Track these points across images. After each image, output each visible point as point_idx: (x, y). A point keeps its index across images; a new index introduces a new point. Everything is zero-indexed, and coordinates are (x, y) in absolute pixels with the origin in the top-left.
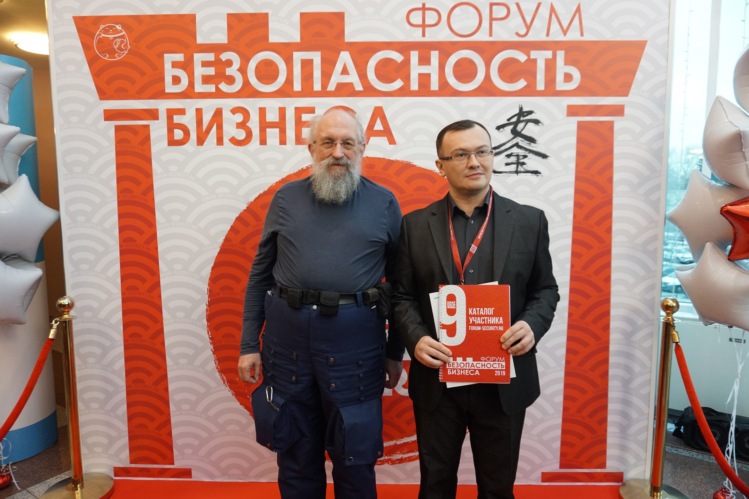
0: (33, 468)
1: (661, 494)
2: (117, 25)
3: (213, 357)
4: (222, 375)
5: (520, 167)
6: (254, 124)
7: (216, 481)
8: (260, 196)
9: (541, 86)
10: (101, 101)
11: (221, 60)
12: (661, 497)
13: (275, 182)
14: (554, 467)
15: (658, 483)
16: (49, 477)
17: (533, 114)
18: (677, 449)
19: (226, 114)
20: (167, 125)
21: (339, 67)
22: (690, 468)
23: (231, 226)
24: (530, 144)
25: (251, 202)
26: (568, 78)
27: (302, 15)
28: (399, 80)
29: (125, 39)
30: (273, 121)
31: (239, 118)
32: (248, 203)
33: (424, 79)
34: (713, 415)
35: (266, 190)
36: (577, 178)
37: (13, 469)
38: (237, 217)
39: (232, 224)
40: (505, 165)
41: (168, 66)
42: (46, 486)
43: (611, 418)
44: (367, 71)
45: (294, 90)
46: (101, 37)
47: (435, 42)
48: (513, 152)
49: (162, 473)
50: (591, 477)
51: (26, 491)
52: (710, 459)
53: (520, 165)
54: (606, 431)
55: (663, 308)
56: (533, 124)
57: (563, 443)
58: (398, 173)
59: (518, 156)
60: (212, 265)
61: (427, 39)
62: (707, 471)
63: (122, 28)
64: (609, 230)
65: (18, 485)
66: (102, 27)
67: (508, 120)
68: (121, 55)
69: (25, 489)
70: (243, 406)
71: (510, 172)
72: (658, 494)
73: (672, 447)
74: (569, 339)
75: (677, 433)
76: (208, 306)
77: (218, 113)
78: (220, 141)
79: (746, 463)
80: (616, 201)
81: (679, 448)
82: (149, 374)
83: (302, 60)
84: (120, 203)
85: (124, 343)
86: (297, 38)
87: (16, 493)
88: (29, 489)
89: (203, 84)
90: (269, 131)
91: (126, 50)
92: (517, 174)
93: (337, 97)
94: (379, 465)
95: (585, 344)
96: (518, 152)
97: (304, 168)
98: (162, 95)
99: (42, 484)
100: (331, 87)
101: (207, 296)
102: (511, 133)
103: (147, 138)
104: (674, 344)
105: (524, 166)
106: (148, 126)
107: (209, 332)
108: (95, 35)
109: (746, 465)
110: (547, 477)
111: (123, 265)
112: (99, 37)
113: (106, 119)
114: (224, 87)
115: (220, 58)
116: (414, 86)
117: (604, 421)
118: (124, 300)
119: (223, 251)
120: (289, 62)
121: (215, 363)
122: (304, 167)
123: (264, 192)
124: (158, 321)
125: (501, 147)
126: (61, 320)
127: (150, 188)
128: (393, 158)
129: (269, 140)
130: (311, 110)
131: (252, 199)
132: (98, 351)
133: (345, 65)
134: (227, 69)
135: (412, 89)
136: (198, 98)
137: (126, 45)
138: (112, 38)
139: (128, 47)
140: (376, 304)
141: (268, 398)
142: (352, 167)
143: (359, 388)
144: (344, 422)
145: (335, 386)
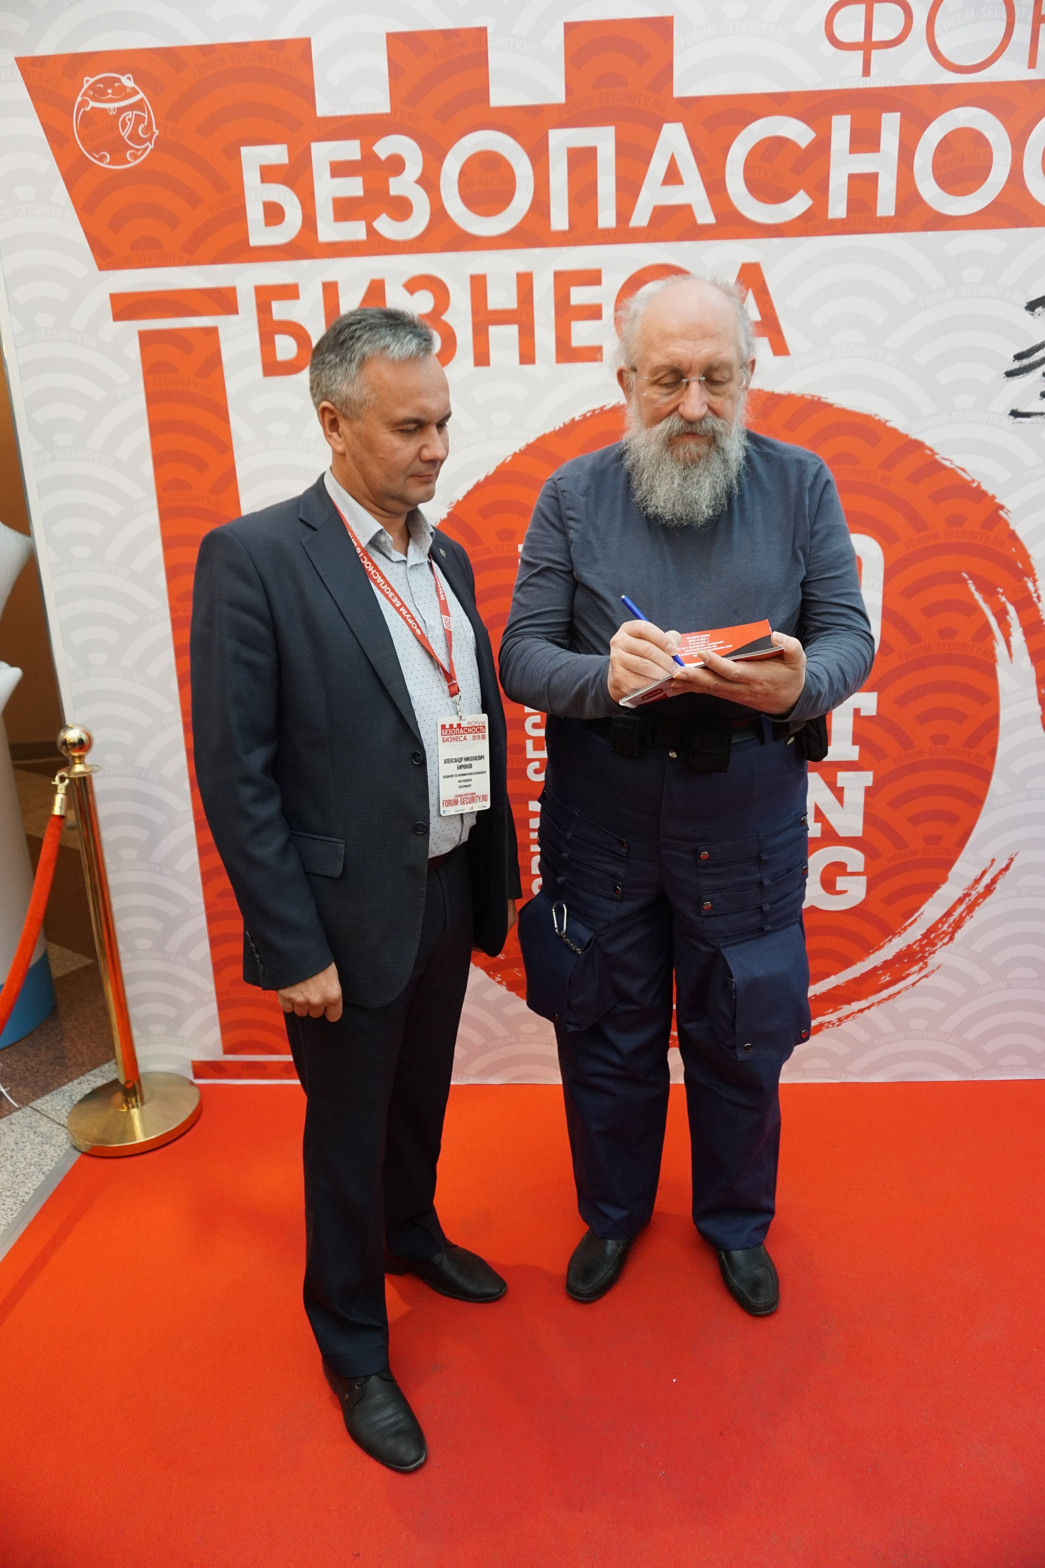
0: (26, 1063)
2: (123, 75)
6: (460, 316)
8: (478, 486)
10: (104, 273)
11: (376, 156)
13: (512, 453)
16: (65, 1080)
19: (394, 294)
20: (259, 326)
21: (658, 166)
25: (458, 502)
27: (569, 28)
28: (802, 193)
29: (145, 113)
30: (504, 307)
31: (424, 301)
32: (451, 504)
33: (863, 188)
35: (491, 473)
40: (1039, 396)
41: (251, 178)
42: (65, 1098)
44: (724, 174)
45: (553, 229)
46: (89, 108)
47: (894, 89)
51: (30, 1109)
58: (791, 424)
61: (877, 80)
63: (135, 82)
65: (11, 1097)
66: (88, 81)
68: (138, 154)
69: (28, 1105)
77: (375, 292)
83: (570, 151)
84: (165, 514)
85: (195, 817)
86: (558, 95)
87: (10, 1113)
88: (34, 1104)
89: (336, 219)
90: (494, 331)
91: (149, 139)
93: (653, 241)
97: (576, 419)
98: (242, 251)
99: (56, 1094)
100: (640, 218)
103: (215, 359)
106: (215, 330)
108: (75, 104)
111: (179, 651)
112: (82, 110)
113: (117, 317)
114: (385, 226)
115: (373, 151)
116: (838, 209)
120: (539, 155)
122: (577, 415)
123: (487, 478)
125: (1034, 353)
126: (71, 777)
127: (229, 477)
128: (781, 389)
129: (494, 355)
130: (593, 278)
131: (459, 494)
132: (141, 834)
133: (673, 161)
134: (392, 181)
135: (831, 216)
136: (328, 256)
137: (149, 128)
138: (115, 109)
139: (155, 133)
140: (796, 735)
141: (556, 926)
142: (724, 436)
143: (761, 907)
144: (734, 976)
145: (712, 906)
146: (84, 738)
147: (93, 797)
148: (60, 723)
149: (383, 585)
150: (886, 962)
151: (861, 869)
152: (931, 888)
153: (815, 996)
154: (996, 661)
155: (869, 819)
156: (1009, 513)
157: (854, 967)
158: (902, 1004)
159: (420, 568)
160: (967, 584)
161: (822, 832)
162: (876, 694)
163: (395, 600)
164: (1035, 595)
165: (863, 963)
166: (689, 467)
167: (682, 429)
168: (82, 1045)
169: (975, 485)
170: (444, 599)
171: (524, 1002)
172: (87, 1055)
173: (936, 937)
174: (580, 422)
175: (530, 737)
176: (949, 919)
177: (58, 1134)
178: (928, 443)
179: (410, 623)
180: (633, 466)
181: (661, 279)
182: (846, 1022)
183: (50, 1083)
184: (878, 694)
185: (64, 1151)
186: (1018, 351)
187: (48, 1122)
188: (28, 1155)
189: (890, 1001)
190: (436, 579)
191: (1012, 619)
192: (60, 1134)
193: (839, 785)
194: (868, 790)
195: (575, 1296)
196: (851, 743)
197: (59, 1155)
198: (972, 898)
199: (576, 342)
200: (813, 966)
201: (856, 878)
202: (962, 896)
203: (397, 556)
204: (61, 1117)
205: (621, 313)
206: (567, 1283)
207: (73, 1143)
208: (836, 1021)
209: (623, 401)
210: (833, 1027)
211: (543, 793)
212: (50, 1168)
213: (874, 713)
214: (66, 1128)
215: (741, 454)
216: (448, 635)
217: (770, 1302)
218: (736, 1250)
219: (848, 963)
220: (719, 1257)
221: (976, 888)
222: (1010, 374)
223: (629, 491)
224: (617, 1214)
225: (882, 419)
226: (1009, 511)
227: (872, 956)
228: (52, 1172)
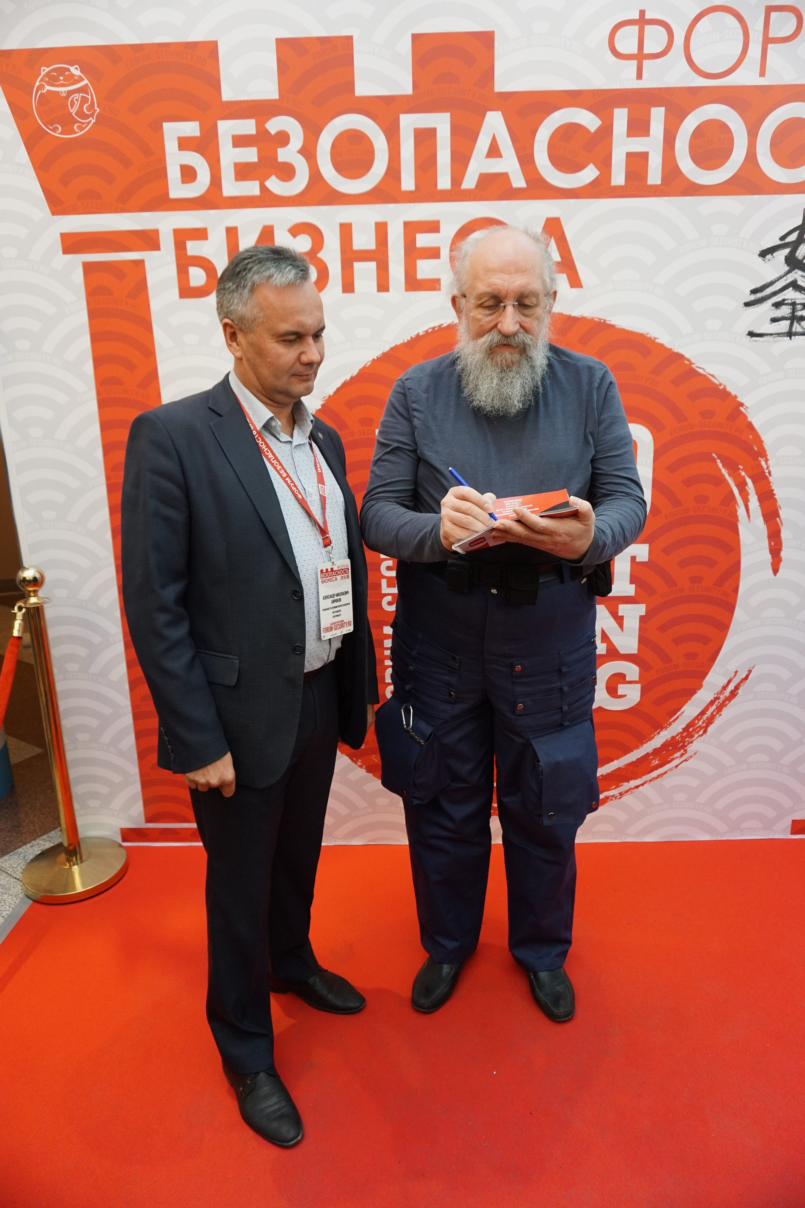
2: (72, 66)
5: (795, 324)
6: (331, 254)
8: (345, 385)
10: (55, 217)
11: (268, 132)
13: (371, 360)
16: (20, 844)
19: (281, 237)
20: (176, 260)
21: (483, 144)
25: (330, 396)
27: (416, 38)
28: (591, 166)
29: (89, 95)
30: (366, 248)
31: (304, 243)
32: (324, 397)
33: (637, 162)
35: (355, 374)
40: (770, 321)
41: (171, 146)
42: (21, 858)
44: (533, 150)
45: (403, 189)
46: (45, 91)
47: (660, 89)
48: (786, 298)
53: (795, 321)
58: (584, 341)
59: (794, 304)
61: (646, 83)
63: (81, 72)
66: (44, 70)
67: (782, 238)
68: (83, 126)
71: (778, 334)
77: (267, 236)
83: (416, 130)
84: (102, 403)
86: (407, 89)
89: (236, 180)
90: (358, 266)
91: (92, 115)
92: (791, 337)
93: (479, 200)
96: (795, 298)
97: (420, 334)
98: (163, 202)
99: (13, 855)
100: (469, 182)
102: (786, 263)
103: (142, 286)
106: (142, 262)
108: (34, 87)
110: (799, 826)
111: (113, 510)
112: (40, 92)
113: (65, 251)
114: (274, 185)
115: (265, 128)
116: (618, 178)
120: (392, 134)
122: (422, 331)
123: (352, 378)
125: (765, 289)
126: (27, 607)
127: (152, 376)
128: (575, 313)
129: (358, 284)
130: (433, 227)
131: (331, 391)
132: (82, 651)
133: (494, 140)
134: (280, 151)
135: (613, 183)
136: (230, 208)
137: (92, 106)
138: (65, 92)
139: (96, 110)
140: (588, 576)
141: (404, 723)
142: (532, 348)
143: (561, 708)
144: (540, 761)
145: (524, 707)
146: (38, 576)
147: (44, 623)
148: (19, 565)
149: (273, 460)
150: (655, 750)
151: (637, 679)
152: (690, 693)
153: (602, 775)
154: (738, 521)
155: (642, 640)
156: (747, 409)
157: (632, 753)
158: (668, 782)
159: (303, 448)
160: (716, 462)
161: (608, 650)
162: (648, 545)
163: (282, 472)
164: (767, 471)
165: (638, 750)
166: (505, 370)
167: (500, 341)
168: (34, 816)
169: (721, 387)
170: (320, 471)
171: (380, 781)
172: (38, 824)
173: (693, 730)
174: (423, 336)
175: (385, 577)
176: (703, 717)
177: (15, 886)
178: (687, 355)
179: (294, 489)
180: (463, 369)
181: (486, 228)
182: (625, 795)
183: (8, 846)
184: (649, 545)
185: (19, 900)
186: (753, 287)
187: (7, 877)
189: (659, 779)
190: (314, 456)
191: (749, 489)
192: (16, 886)
193: (620, 614)
194: (642, 618)
195: (418, 1009)
196: (629, 582)
197: (15, 903)
198: (721, 701)
199: (420, 275)
200: (601, 753)
201: (633, 685)
202: (713, 699)
203: (284, 437)
204: (17, 873)
205: (455, 253)
206: (412, 998)
207: (26, 893)
208: (618, 795)
209: (456, 321)
210: (615, 799)
211: (395, 621)
212: (8, 913)
213: (647, 560)
214: (21, 881)
215: (545, 362)
216: (323, 500)
217: (568, 1011)
218: (542, 971)
219: (627, 750)
220: (529, 976)
221: (724, 693)
222: (747, 304)
223: (460, 389)
224: (451, 945)
225: (652, 337)
226: (747, 407)
227: (645, 745)
228: (9, 916)
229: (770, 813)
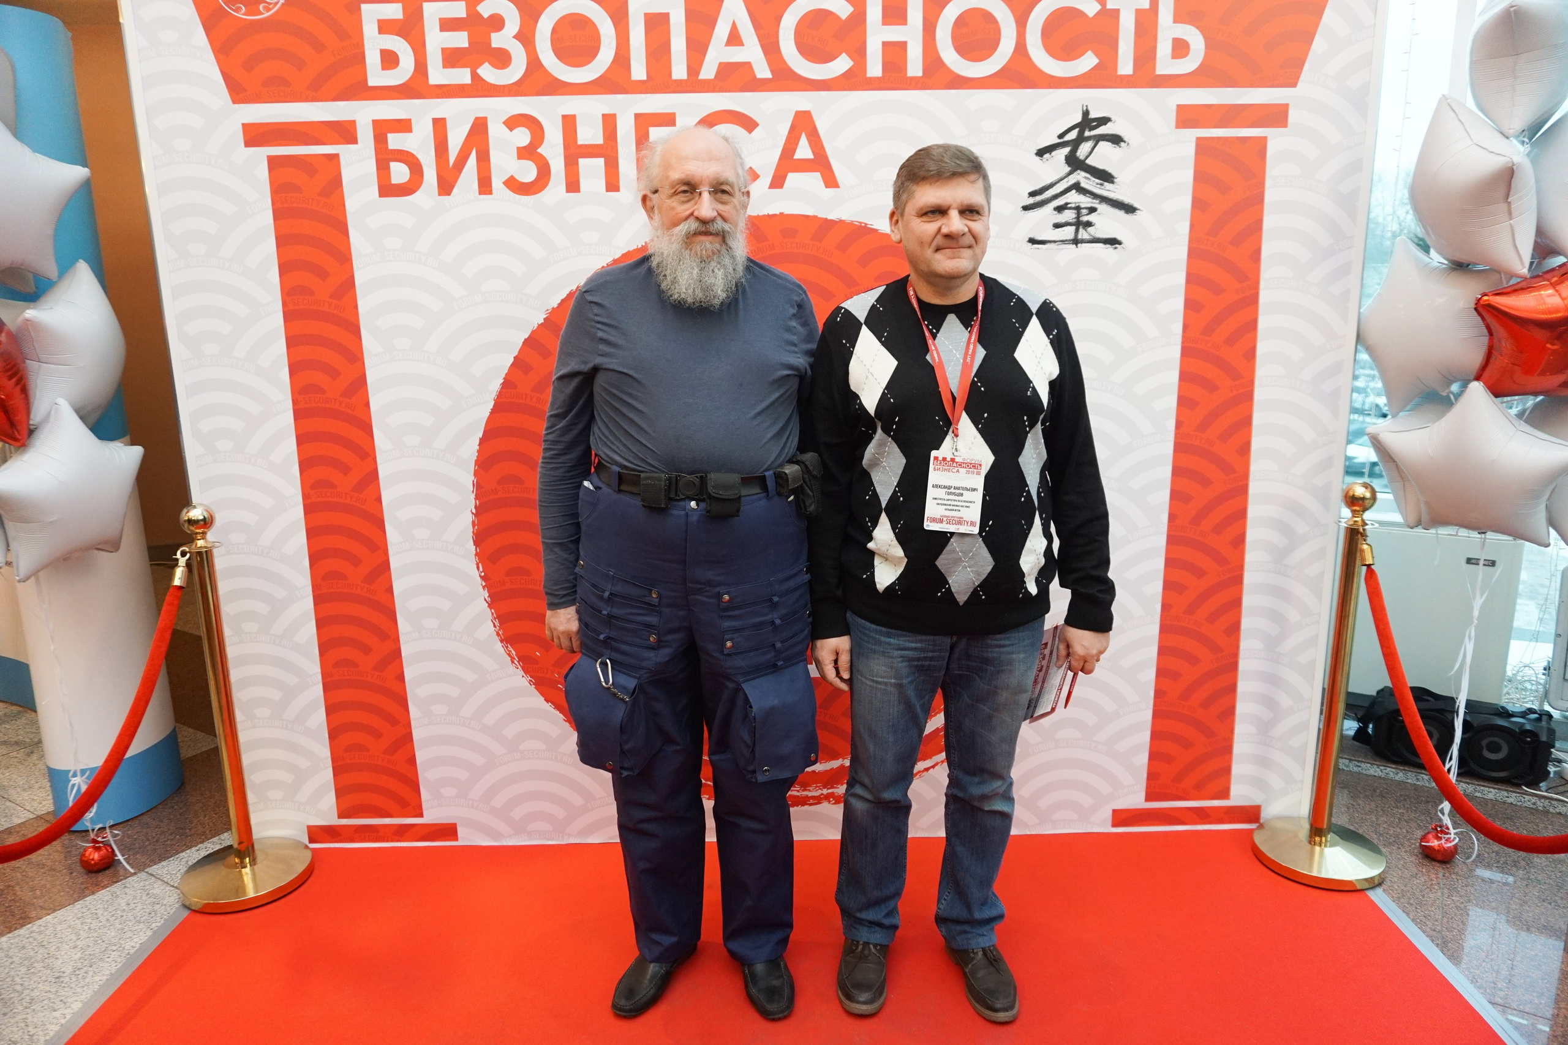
0: (147, 833)
1: (1329, 839)
3: (488, 614)
4: (507, 647)
5: (1081, 230)
6: (553, 149)
7: (505, 843)
8: (571, 296)
9: (1125, 66)
10: (236, 105)
11: (479, 15)
12: (1328, 844)
14: (1135, 798)
15: (1323, 824)
16: (182, 849)
17: (1109, 124)
18: (1358, 764)
19: (496, 131)
20: (376, 155)
21: (721, 31)
22: (1382, 796)
23: (515, 358)
24: (1101, 185)
26: (1180, 48)
28: (844, 55)
30: (592, 143)
31: (522, 136)
32: (548, 310)
33: (895, 52)
34: (1428, 700)
36: (1193, 253)
37: (115, 836)
38: (526, 340)
39: (516, 353)
40: (1052, 227)
41: (370, 29)
42: (181, 863)
43: (1243, 708)
44: (778, 38)
45: (633, 79)
48: (1069, 201)
49: (401, 832)
50: (1202, 815)
51: (146, 874)
52: (1417, 779)
53: (1081, 227)
54: (1232, 731)
55: (1347, 502)
56: (1110, 144)
57: (1153, 756)
58: (843, 246)
59: (1078, 209)
60: (480, 435)
62: (1413, 800)
64: (1250, 354)
65: (128, 863)
67: (1061, 136)
68: (270, 6)
69: (144, 871)
70: (550, 704)
71: (1063, 242)
72: (1321, 841)
73: (1351, 760)
74: (1169, 562)
75: (1360, 735)
76: (476, 515)
77: (479, 128)
78: (485, 186)
79: (1482, 784)
80: (1265, 296)
81: (1362, 762)
82: (366, 650)
83: (646, 15)
84: (289, 316)
85: (313, 591)
87: (128, 877)
88: (150, 870)
89: (444, 67)
90: (583, 163)
92: (1076, 245)
93: (719, 92)
94: (811, 805)
95: (1199, 573)
96: (1079, 201)
98: (360, 90)
99: (173, 860)
100: (708, 71)
101: (473, 496)
102: (1065, 163)
103: (336, 182)
104: (1364, 568)
105: (1090, 229)
106: (335, 157)
107: (480, 565)
109: (1482, 788)
110: (1121, 817)
111: (301, 440)
113: (248, 143)
114: (487, 72)
115: (476, 10)
116: (874, 68)
117: (1229, 712)
118: (308, 509)
119: (500, 406)
120: (620, 18)
121: (494, 624)
123: (578, 288)
124: (378, 546)
125: (1045, 191)
126: (193, 551)
127: (348, 285)
128: (832, 216)
129: (584, 183)
130: (668, 120)
132: (262, 608)
133: (734, 25)
134: (492, 35)
135: (869, 75)
136: (438, 97)
140: (795, 492)
142: (731, 237)
143: (774, 645)
144: (753, 706)
145: (732, 645)
146: (206, 516)
147: (213, 570)
148: (186, 504)
167: (698, 228)
168: (205, 818)
177: (170, 895)
183: (168, 851)
185: (174, 910)
186: (1031, 190)
187: (161, 885)
188: (138, 914)
192: (172, 895)
195: (618, 1012)
197: (168, 914)
204: (174, 880)
206: (614, 1002)
207: (183, 903)
212: (158, 924)
214: (179, 889)
217: (783, 1010)
218: (758, 964)
220: (744, 971)
222: (1026, 208)
224: (667, 941)
227: (933, 719)
228: (160, 928)
229: (1086, 801)
